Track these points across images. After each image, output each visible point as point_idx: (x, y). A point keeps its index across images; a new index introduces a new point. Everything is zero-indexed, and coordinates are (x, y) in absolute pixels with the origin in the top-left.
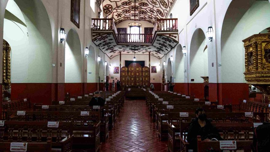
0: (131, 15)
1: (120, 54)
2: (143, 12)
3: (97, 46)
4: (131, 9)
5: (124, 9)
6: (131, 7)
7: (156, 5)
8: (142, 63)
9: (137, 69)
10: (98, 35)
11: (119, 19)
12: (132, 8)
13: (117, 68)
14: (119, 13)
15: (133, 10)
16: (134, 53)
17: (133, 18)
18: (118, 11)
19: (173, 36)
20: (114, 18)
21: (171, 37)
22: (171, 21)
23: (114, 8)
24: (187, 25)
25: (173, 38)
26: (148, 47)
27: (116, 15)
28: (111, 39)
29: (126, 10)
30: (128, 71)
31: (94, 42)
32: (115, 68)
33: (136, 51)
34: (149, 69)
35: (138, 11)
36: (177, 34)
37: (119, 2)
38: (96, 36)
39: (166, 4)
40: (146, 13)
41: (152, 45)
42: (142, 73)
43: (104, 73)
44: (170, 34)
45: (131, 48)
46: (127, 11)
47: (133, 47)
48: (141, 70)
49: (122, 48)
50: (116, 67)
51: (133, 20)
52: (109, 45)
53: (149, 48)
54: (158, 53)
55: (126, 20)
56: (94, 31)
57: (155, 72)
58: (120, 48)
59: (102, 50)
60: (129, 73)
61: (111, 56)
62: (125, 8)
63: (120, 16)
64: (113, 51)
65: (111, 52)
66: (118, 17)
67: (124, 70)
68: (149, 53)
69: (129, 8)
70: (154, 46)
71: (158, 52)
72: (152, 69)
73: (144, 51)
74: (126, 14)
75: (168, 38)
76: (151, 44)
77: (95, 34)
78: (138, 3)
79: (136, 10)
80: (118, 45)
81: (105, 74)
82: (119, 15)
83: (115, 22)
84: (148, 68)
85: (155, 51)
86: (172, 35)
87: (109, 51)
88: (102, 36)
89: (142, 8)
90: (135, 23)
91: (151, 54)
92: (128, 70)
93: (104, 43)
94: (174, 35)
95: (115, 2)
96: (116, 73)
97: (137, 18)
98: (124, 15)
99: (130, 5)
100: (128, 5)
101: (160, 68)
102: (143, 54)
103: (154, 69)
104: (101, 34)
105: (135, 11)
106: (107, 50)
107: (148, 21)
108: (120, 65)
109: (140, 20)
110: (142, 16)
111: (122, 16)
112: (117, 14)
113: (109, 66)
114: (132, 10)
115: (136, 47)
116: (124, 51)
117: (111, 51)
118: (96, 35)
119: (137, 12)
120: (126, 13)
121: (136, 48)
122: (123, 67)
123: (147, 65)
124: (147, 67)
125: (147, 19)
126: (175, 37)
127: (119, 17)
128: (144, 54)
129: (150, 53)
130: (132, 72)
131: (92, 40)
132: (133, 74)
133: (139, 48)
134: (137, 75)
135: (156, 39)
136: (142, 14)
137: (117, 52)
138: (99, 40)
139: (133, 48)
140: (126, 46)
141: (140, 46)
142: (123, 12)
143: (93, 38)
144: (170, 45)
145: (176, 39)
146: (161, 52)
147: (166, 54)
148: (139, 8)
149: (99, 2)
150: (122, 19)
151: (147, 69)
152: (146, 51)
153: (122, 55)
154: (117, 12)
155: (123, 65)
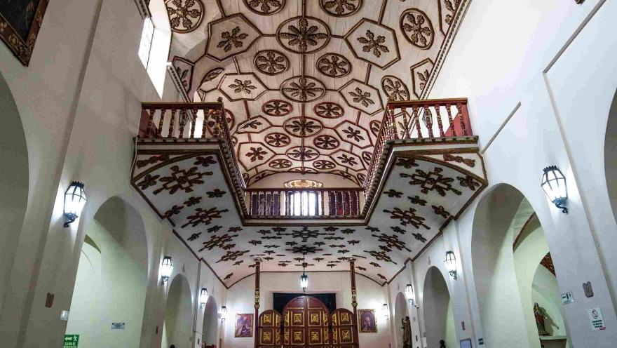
0: (291, 151)
1: (258, 273)
2: (327, 142)
3: (162, 217)
4: (291, 130)
5: (270, 131)
6: (291, 123)
7: (367, 106)
8: (328, 301)
9: (315, 318)
10: (159, 162)
11: (256, 167)
12: (296, 128)
13: (245, 318)
14: (256, 146)
15: (298, 133)
16: (301, 268)
17: (297, 164)
18: (255, 137)
19: (459, 160)
20: (242, 164)
21: (454, 163)
22: (443, 109)
23: (238, 121)
24: (546, 71)
25: (462, 165)
26: (350, 237)
27: (249, 155)
28: (217, 193)
29: (277, 134)
30: (282, 328)
31: (145, 192)
32: (242, 319)
33: (309, 258)
34: (354, 316)
35: (312, 138)
36: (476, 151)
37: (255, 102)
38: (150, 166)
39: (405, 86)
40: (336, 144)
41: (365, 224)
42: (331, 333)
43: (194, 332)
44: (447, 154)
45: (291, 239)
46: (278, 139)
47: (300, 234)
48: (325, 320)
49: (260, 242)
50: (242, 316)
51: (297, 172)
52: (215, 222)
53: (353, 242)
54: (381, 263)
55: (277, 172)
56: (143, 147)
57: (373, 328)
58: (254, 242)
59: (189, 243)
60: (287, 333)
61: (228, 277)
62: (272, 125)
63: (261, 158)
64: (232, 256)
65: (224, 259)
66: (253, 160)
67: (267, 323)
68: (352, 263)
69: (285, 126)
70: (373, 229)
71: (381, 255)
72: (363, 319)
73: (335, 256)
74: (277, 150)
75: (438, 170)
76: (363, 221)
77: (147, 157)
78: (314, 104)
79: (307, 133)
80: (245, 225)
81: (199, 336)
82: (256, 154)
83: (244, 175)
84: (350, 313)
85: (373, 253)
86: (455, 155)
87: (219, 252)
88: (176, 169)
89: (324, 127)
90: (303, 181)
91: (356, 270)
92: (282, 322)
93: (192, 210)
94: (465, 156)
95: (242, 102)
96: (242, 335)
97: (309, 165)
98: (270, 154)
99: (288, 112)
100: (282, 112)
101: (389, 314)
102: (329, 268)
103: (368, 319)
104: (171, 157)
105: (303, 136)
106: (209, 245)
107: (342, 174)
108: (257, 304)
109: (317, 173)
110: (325, 155)
111: (266, 157)
112: (252, 149)
113: (220, 311)
114: (294, 135)
115: (310, 234)
116: (268, 259)
117: (224, 253)
118: (152, 160)
119: (309, 142)
120: (278, 146)
121: (311, 242)
122: (266, 313)
123: (345, 302)
124: (346, 311)
125: (338, 167)
126: (471, 163)
127: (258, 162)
128: (334, 268)
129: (355, 263)
130: (295, 329)
131: (133, 180)
132: (298, 338)
133: (320, 239)
134: (314, 341)
135: (387, 189)
136: (325, 147)
137: (248, 261)
138: (165, 187)
139: (299, 240)
140: (274, 234)
141: (321, 230)
142: (268, 143)
143: (138, 171)
144: (439, 210)
145: (477, 171)
146: (394, 253)
147: (413, 261)
148: (315, 127)
149: (187, 79)
150: (266, 167)
151: (346, 318)
152: (342, 255)
153: (262, 276)
154: (250, 142)
155: (266, 304)
